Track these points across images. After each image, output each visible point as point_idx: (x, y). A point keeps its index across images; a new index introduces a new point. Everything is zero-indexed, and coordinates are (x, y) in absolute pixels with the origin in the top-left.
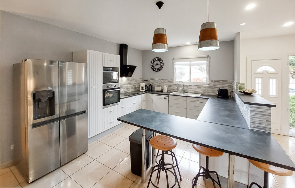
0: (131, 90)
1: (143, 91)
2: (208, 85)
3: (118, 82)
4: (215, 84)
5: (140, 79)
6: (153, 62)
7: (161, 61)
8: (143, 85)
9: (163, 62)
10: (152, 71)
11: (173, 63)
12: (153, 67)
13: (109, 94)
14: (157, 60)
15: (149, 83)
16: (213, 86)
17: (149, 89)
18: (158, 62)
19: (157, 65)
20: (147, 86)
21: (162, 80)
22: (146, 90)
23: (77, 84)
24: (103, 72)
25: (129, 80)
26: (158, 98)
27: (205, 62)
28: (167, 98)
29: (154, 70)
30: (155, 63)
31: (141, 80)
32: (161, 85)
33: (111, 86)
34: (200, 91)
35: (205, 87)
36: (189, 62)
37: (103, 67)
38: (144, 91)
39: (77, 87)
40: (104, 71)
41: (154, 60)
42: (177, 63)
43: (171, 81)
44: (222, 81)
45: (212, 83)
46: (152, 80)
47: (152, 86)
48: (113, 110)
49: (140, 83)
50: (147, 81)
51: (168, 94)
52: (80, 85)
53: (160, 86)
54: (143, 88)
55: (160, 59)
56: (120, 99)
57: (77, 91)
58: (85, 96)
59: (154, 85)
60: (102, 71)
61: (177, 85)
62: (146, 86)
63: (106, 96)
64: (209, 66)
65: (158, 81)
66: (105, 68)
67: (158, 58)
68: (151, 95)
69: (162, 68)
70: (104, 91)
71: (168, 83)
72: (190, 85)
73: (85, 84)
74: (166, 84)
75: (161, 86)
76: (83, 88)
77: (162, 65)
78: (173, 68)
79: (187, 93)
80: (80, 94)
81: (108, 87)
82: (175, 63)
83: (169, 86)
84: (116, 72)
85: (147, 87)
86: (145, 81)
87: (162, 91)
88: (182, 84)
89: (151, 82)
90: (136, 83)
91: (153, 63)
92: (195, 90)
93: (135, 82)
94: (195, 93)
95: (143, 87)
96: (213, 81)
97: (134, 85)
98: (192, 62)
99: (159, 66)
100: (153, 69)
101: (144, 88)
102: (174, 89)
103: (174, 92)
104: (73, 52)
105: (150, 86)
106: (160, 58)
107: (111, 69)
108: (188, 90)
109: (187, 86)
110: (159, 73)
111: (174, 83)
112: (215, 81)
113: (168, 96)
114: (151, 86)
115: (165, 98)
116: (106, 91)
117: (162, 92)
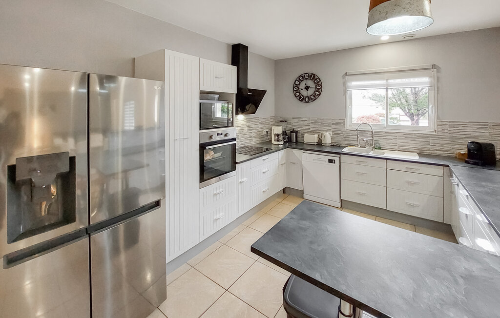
0: (254, 142)
1: (279, 143)
2: (434, 133)
3: (232, 126)
4: (452, 129)
5: (271, 118)
6: (297, 83)
7: (316, 80)
8: (278, 130)
9: (320, 83)
10: (295, 101)
11: (344, 84)
12: (298, 94)
13: (212, 153)
14: (307, 79)
15: (290, 126)
16: (447, 134)
17: (291, 140)
18: (310, 83)
19: (307, 88)
20: (286, 132)
21: (320, 121)
22: (284, 142)
23: (145, 127)
24: (200, 103)
25: (249, 120)
26: (314, 160)
27: (426, 79)
28: (337, 159)
29: (301, 99)
30: (303, 85)
31: (272, 120)
32: (317, 130)
33: (218, 134)
34: (412, 145)
35: (426, 136)
36: (384, 82)
37: (201, 93)
38: (282, 143)
39: (145, 134)
40: (202, 101)
41: (301, 78)
42: (354, 83)
43: (341, 123)
44: (472, 124)
45: (444, 128)
46: (296, 120)
47: (296, 133)
48: (221, 190)
49: (273, 127)
50: (286, 121)
51: (338, 151)
52: (151, 129)
53: (314, 133)
54: (279, 138)
55: (314, 77)
56: (237, 163)
57: (145, 142)
58: (160, 152)
59: (301, 131)
60: (198, 101)
61: (357, 130)
62: (284, 133)
63: (207, 157)
64: (437, 87)
65: (310, 122)
66: (204, 94)
67: (310, 74)
68: (297, 153)
69: (319, 95)
70: (203, 147)
71: (333, 127)
72: (386, 133)
73: (159, 128)
74: (327, 128)
75: (317, 133)
76: (156, 136)
77: (319, 89)
78: (345, 94)
79: (380, 148)
80: (151, 148)
81: (211, 137)
82: (348, 84)
83: (335, 134)
84: (228, 103)
85: (286, 134)
86: (282, 121)
87: (320, 144)
88: (367, 128)
89: (294, 125)
90: (263, 126)
91: (299, 84)
92: (399, 142)
93: (261, 123)
94: (400, 150)
95: (278, 135)
96: (448, 123)
97: (260, 130)
98: (391, 81)
99: (311, 92)
100: (298, 98)
101: (281, 138)
102: (346, 140)
103: (349, 148)
104: (134, 58)
105: (291, 132)
106: (314, 75)
107: (217, 96)
108: (382, 142)
109: (380, 135)
110: (312, 105)
111: (348, 127)
112: (454, 124)
113: (339, 156)
114: (294, 132)
115: (331, 161)
116: (207, 148)
117: (319, 147)
